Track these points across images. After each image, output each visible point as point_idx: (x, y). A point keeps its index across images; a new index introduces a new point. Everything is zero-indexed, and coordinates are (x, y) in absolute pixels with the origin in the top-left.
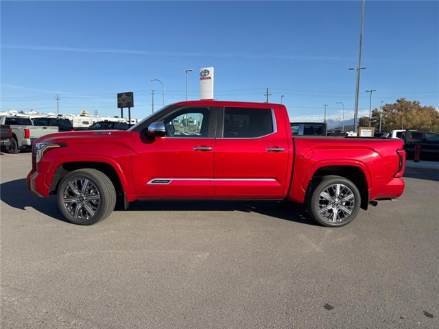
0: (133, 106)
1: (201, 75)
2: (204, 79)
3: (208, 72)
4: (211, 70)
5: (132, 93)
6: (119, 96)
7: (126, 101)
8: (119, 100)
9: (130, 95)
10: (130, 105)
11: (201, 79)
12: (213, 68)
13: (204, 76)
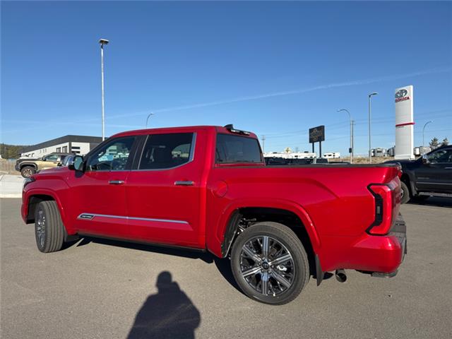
0: (324, 140)
1: (396, 96)
2: (400, 100)
3: (406, 92)
4: (410, 90)
5: (323, 127)
6: (311, 131)
7: (317, 135)
8: (310, 136)
9: (321, 129)
10: (321, 139)
11: (396, 101)
12: (412, 87)
13: (400, 97)
